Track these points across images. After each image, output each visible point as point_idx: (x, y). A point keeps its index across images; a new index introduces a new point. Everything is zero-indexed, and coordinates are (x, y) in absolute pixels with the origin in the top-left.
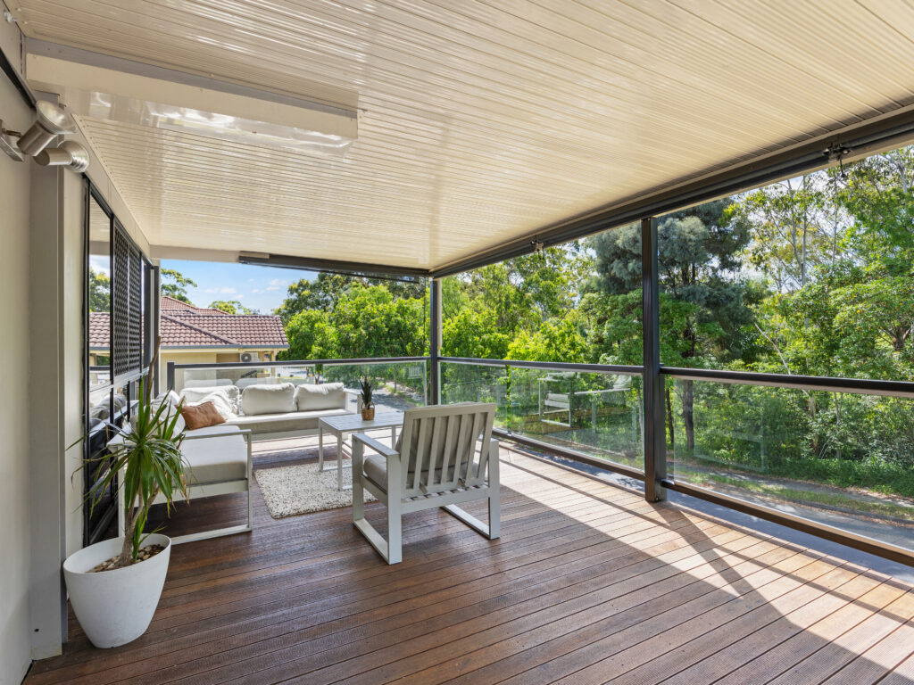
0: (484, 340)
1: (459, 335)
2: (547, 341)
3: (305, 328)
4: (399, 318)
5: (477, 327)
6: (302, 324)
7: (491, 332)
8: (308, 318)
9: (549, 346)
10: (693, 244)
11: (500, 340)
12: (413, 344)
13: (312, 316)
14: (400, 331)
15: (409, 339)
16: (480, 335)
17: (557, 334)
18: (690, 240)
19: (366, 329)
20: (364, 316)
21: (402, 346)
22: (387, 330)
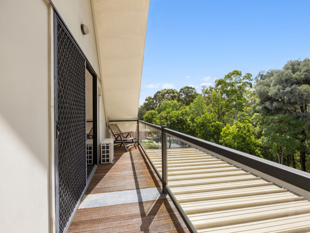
0: (212, 125)
1: (203, 123)
2: (238, 129)
3: (150, 116)
4: (181, 117)
5: (209, 120)
6: (149, 115)
7: (215, 122)
8: (151, 113)
9: (238, 131)
10: (305, 96)
11: (218, 125)
12: (186, 126)
13: (152, 113)
14: (181, 122)
15: (185, 124)
16: (210, 123)
17: (242, 126)
18: (304, 95)
19: (170, 122)
20: (169, 117)
21: (182, 126)
22: (177, 121)
